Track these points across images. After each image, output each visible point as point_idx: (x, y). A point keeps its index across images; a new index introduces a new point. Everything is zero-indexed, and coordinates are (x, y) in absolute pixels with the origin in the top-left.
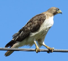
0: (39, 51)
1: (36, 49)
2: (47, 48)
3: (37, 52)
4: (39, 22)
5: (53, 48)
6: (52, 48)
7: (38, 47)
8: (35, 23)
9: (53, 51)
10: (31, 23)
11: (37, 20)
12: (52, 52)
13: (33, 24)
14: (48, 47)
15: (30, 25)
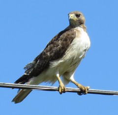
0: (64, 91)
1: (59, 88)
2: (77, 86)
3: (61, 93)
4: (65, 42)
5: (88, 87)
6: (86, 87)
7: (62, 84)
8: (58, 45)
9: (87, 91)
10: (52, 45)
11: (61, 40)
12: (85, 94)
13: (54, 46)
14: (80, 85)
15: (51, 49)
